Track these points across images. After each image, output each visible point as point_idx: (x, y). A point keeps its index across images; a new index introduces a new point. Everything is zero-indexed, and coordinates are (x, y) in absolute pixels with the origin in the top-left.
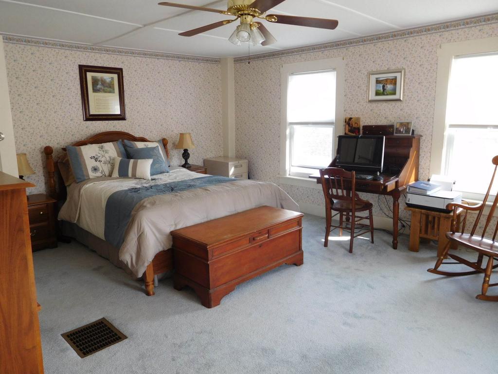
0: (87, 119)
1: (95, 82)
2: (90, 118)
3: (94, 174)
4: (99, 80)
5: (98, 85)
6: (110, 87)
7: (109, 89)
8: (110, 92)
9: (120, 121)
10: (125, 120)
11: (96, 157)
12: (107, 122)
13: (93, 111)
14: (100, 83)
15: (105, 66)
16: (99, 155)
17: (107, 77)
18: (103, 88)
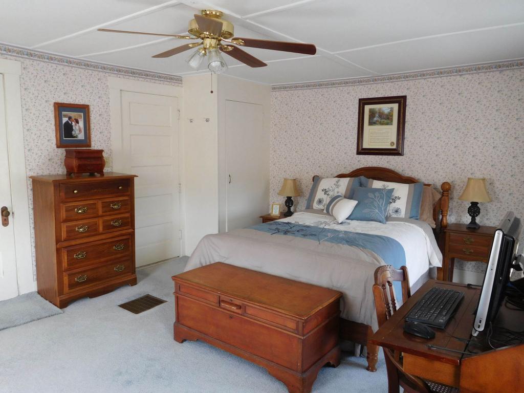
0: (359, 153)
1: (372, 114)
2: (362, 151)
3: (317, 206)
4: (376, 112)
5: (375, 117)
6: (388, 119)
7: (386, 121)
8: (387, 124)
9: (396, 157)
10: (403, 155)
11: (327, 190)
12: (381, 156)
13: (366, 145)
14: (377, 115)
15: (386, 96)
16: (331, 189)
17: (385, 108)
18: (379, 121)
